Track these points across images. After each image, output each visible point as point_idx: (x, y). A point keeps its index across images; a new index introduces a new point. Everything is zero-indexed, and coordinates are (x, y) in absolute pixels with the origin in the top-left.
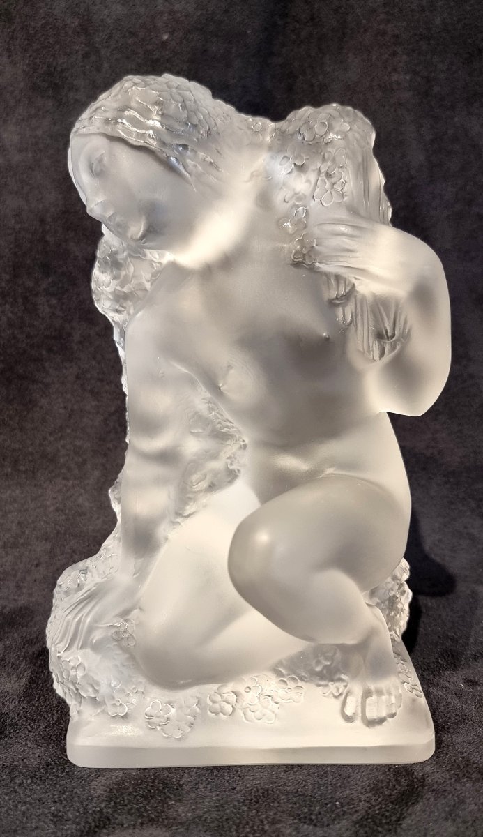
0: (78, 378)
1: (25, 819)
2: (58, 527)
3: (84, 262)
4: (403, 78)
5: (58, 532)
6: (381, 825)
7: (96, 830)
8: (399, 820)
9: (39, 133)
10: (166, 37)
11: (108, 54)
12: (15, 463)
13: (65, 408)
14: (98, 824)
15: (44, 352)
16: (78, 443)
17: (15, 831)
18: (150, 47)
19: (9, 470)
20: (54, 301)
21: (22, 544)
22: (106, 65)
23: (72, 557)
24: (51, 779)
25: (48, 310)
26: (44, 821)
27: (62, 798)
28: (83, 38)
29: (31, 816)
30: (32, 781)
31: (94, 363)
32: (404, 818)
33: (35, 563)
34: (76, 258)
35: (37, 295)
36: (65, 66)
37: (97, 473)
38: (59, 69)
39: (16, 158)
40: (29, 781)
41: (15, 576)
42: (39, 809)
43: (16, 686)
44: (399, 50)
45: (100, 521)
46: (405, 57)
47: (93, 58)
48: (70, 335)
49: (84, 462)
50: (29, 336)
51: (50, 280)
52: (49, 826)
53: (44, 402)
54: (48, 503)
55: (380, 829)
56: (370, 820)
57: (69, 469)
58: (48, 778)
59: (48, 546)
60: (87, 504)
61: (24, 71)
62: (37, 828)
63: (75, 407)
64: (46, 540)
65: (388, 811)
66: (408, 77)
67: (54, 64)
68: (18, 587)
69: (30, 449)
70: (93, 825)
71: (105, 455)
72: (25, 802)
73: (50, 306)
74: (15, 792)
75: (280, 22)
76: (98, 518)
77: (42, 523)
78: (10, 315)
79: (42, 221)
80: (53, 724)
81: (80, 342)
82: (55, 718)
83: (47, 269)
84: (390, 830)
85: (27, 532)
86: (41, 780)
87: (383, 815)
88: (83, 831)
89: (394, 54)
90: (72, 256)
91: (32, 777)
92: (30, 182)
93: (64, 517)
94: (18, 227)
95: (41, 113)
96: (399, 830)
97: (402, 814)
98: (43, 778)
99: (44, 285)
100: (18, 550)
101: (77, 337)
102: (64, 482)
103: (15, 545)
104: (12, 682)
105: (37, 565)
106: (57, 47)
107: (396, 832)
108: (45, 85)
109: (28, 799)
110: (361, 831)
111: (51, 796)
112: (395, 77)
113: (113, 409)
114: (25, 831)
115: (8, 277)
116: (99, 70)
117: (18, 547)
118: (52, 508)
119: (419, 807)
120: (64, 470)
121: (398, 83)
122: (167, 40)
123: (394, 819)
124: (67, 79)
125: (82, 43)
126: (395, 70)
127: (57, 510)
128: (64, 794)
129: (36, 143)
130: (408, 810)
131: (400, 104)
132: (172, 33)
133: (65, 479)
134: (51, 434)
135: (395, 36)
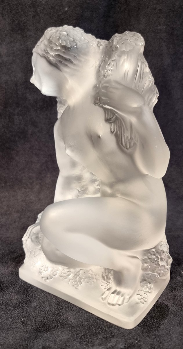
0: (30, 148)
2: (22, 208)
3: (33, 102)
4: (162, 27)
5: (23, 210)
6: (152, 328)
7: (40, 328)
8: (159, 326)
9: (15, 49)
10: (66, 9)
11: (43, 16)
12: (6, 182)
13: (25, 161)
14: (40, 326)
15: (17, 138)
16: (30, 174)
17: (8, 329)
18: (60, 13)
19: (4, 185)
20: (21, 118)
21: (9, 214)
22: (42, 21)
23: (28, 219)
24: (22, 308)
25: (18, 121)
26: (19, 325)
27: (26, 316)
28: (32, 9)
29: (14, 323)
30: (14, 309)
31: (36, 143)
32: (161, 325)
33: (14, 221)
34: (30, 100)
35: (14, 115)
36: (25, 21)
37: (38, 187)
38: (23, 22)
39: (6, 59)
40: (13, 309)
41: (6, 226)
42: (17, 320)
43: (7, 271)
45: (39, 206)
46: (163, 19)
47: (37, 17)
48: (27, 131)
49: (33, 182)
50: (11, 132)
51: (19, 109)
52: (21, 327)
53: (17, 158)
54: (19, 198)
55: (151, 330)
56: (147, 326)
57: (27, 185)
58: (20, 307)
59: (19, 215)
60: (34, 199)
61: (8, 23)
62: (16, 328)
63: (29, 160)
64: (18, 213)
65: (154, 322)
66: (164, 27)
67: (21, 19)
68: (7, 230)
69: (12, 177)
70: (38, 326)
71: (41, 179)
72: (11, 317)
73: (19, 120)
74: (8, 313)
75: (113, 3)
76: (38, 204)
77: (16, 206)
78: (3, 123)
79: (16, 85)
80: (22, 286)
81: (31, 135)
82: (23, 284)
83: (18, 105)
84: (156, 330)
85: (10, 209)
86: (17, 308)
87: (153, 324)
88: (34, 329)
89: (159, 17)
90: (28, 100)
91: (14, 307)
92: (11, 69)
93: (25, 203)
94: (6, 87)
95: (15, 40)
96: (159, 330)
97: (160, 323)
98: (18, 307)
99: (17, 111)
100: (7, 216)
101: (30, 132)
102: (25, 190)
103: (6, 214)
104: (6, 269)
105: (15, 222)
106: (22, 13)
107: (158, 331)
108: (17, 29)
109: (12, 316)
110: (144, 330)
111: (22, 315)
112: (159, 27)
113: (44, 161)
114: (12, 329)
115: (2, 108)
116: (39, 22)
117: (7, 215)
118: (20, 200)
119: (166, 321)
120: (25, 185)
121: (161, 30)
122: (67, 10)
123: (157, 325)
124: (26, 26)
125: (32, 11)
126: (160, 24)
127: (22, 201)
128: (27, 314)
129: (14, 53)
130: (162, 322)
131: (161, 38)
132: (69, 7)
133: (25, 189)
134: (20, 171)
135: (160, 10)
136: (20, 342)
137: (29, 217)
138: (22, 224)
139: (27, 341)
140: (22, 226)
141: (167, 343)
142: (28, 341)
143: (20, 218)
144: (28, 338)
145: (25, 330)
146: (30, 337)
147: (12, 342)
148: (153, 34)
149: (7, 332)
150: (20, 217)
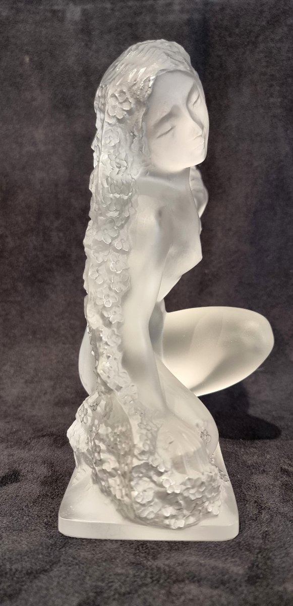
1: (28, 524)
2: (58, 372)
4: (276, 100)
5: (58, 376)
9: (56, 134)
12: (34, 333)
13: (65, 300)
15: (54, 266)
16: (72, 322)
17: (21, 530)
19: (31, 337)
20: (61, 235)
21: (37, 382)
23: (66, 390)
25: (58, 240)
26: (39, 527)
28: (84, 78)
29: (31, 523)
33: (44, 392)
34: (75, 208)
35: (51, 231)
36: (73, 94)
38: (70, 96)
39: (42, 148)
41: (31, 399)
42: (37, 520)
43: (27, 455)
44: (274, 83)
46: (278, 88)
48: (70, 255)
50: (45, 256)
51: (60, 222)
52: (42, 529)
53: (53, 296)
54: (53, 358)
57: (66, 338)
59: (52, 383)
61: (49, 98)
62: (35, 530)
64: (51, 380)
66: (279, 100)
67: (67, 93)
68: (33, 405)
69: (44, 325)
72: (28, 515)
73: (59, 238)
74: (23, 509)
77: (49, 369)
78: (35, 243)
79: (56, 186)
83: (57, 215)
85: (40, 375)
89: (271, 86)
90: (73, 208)
92: (50, 163)
93: (62, 366)
94: (42, 189)
95: (58, 122)
99: (57, 224)
100: (34, 385)
102: (63, 346)
103: (32, 382)
104: (25, 452)
105: (45, 394)
108: (61, 106)
109: (30, 514)
112: (272, 100)
114: (28, 531)
115: (35, 220)
117: (34, 383)
118: (55, 361)
120: (63, 338)
121: (274, 104)
124: (74, 102)
126: (271, 96)
127: (58, 362)
129: (55, 140)
131: (274, 117)
133: (64, 343)
134: (56, 316)
135: (272, 75)
136: (38, 549)
137: (68, 387)
138: (57, 397)
139: (50, 549)
140: (57, 400)
141: (279, 560)
142: (52, 549)
143: (54, 388)
144: (52, 545)
145: (49, 534)
146: (55, 543)
147: (26, 548)
148: (262, 111)
149: (20, 534)
150: (53, 386)
